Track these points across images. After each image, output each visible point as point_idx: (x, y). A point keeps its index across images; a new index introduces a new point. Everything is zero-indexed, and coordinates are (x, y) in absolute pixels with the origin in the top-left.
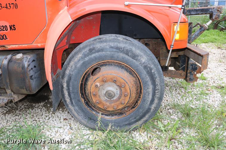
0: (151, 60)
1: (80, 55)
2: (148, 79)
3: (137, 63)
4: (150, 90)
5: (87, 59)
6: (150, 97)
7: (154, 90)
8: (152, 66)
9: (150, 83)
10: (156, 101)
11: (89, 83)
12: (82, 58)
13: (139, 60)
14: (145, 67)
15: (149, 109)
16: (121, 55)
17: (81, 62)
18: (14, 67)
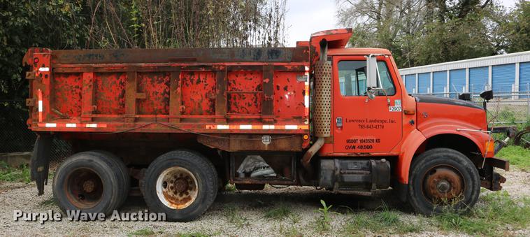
0: (470, 164)
1: (423, 161)
2: (469, 176)
3: (461, 166)
4: (471, 184)
5: (428, 163)
6: (471, 189)
7: (473, 184)
8: (471, 168)
9: (470, 179)
10: (475, 193)
11: (428, 180)
12: (425, 163)
13: (462, 164)
14: (467, 169)
15: (471, 199)
16: (451, 161)
17: (424, 165)
18: (382, 167)
